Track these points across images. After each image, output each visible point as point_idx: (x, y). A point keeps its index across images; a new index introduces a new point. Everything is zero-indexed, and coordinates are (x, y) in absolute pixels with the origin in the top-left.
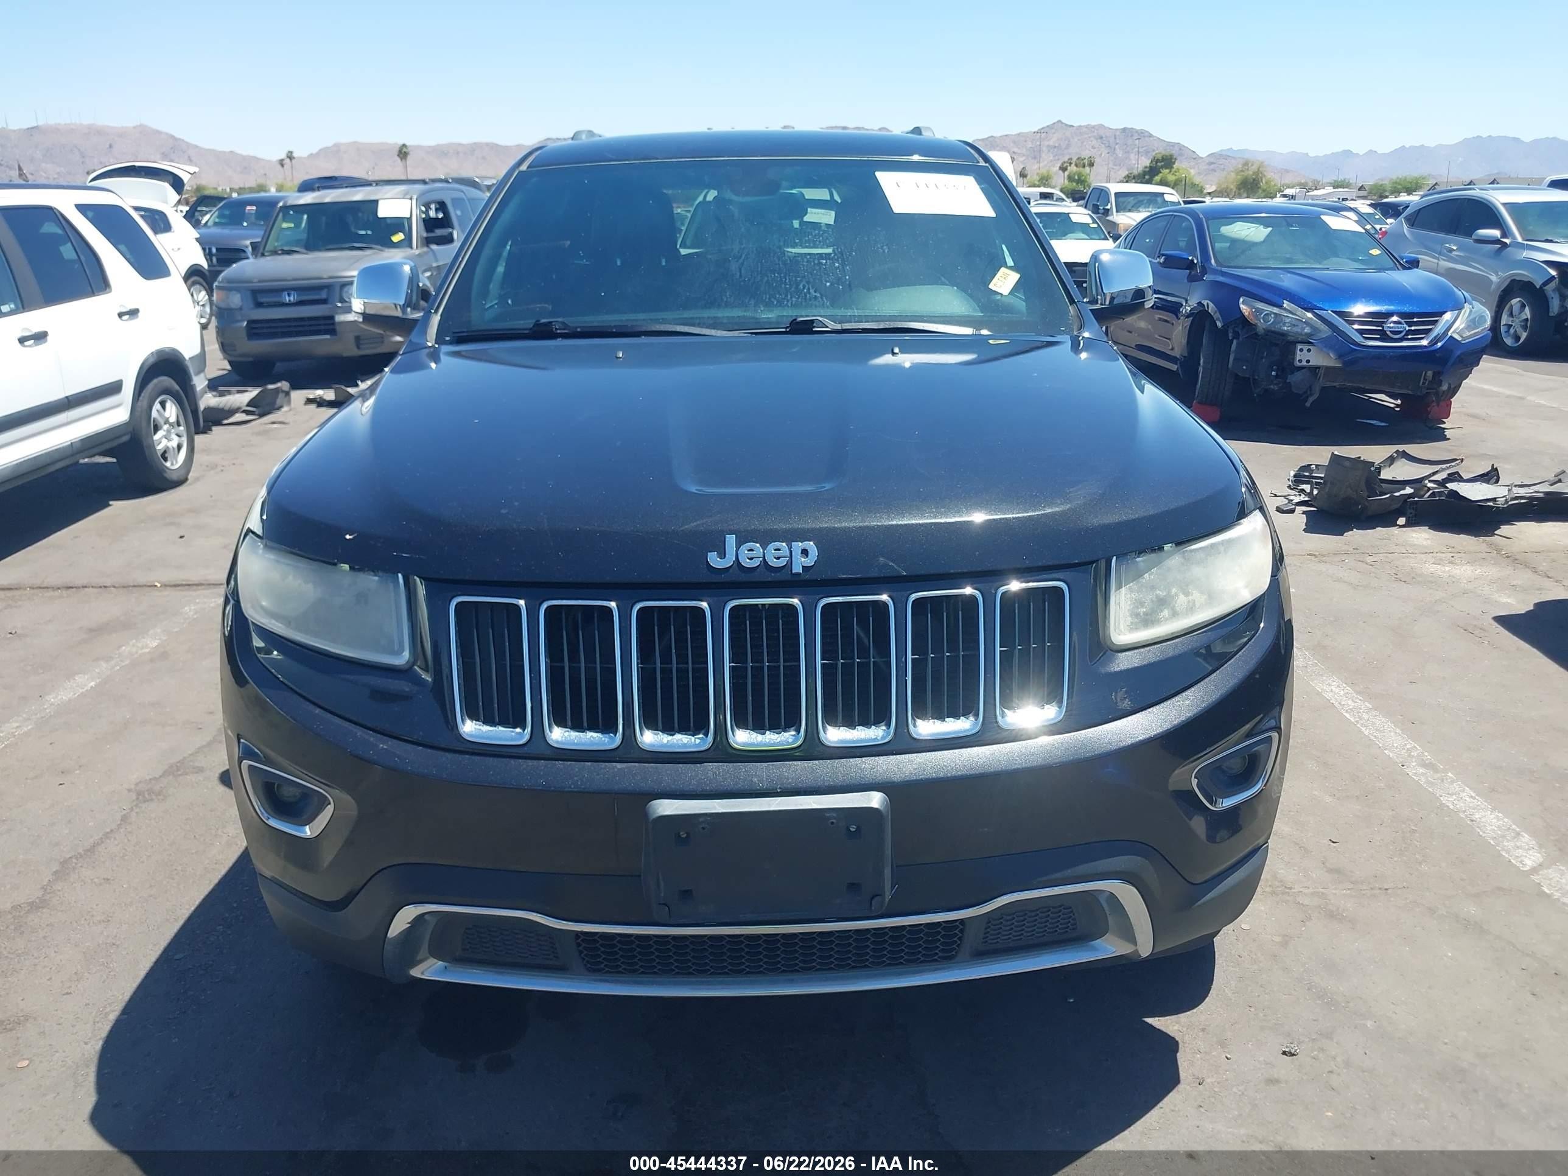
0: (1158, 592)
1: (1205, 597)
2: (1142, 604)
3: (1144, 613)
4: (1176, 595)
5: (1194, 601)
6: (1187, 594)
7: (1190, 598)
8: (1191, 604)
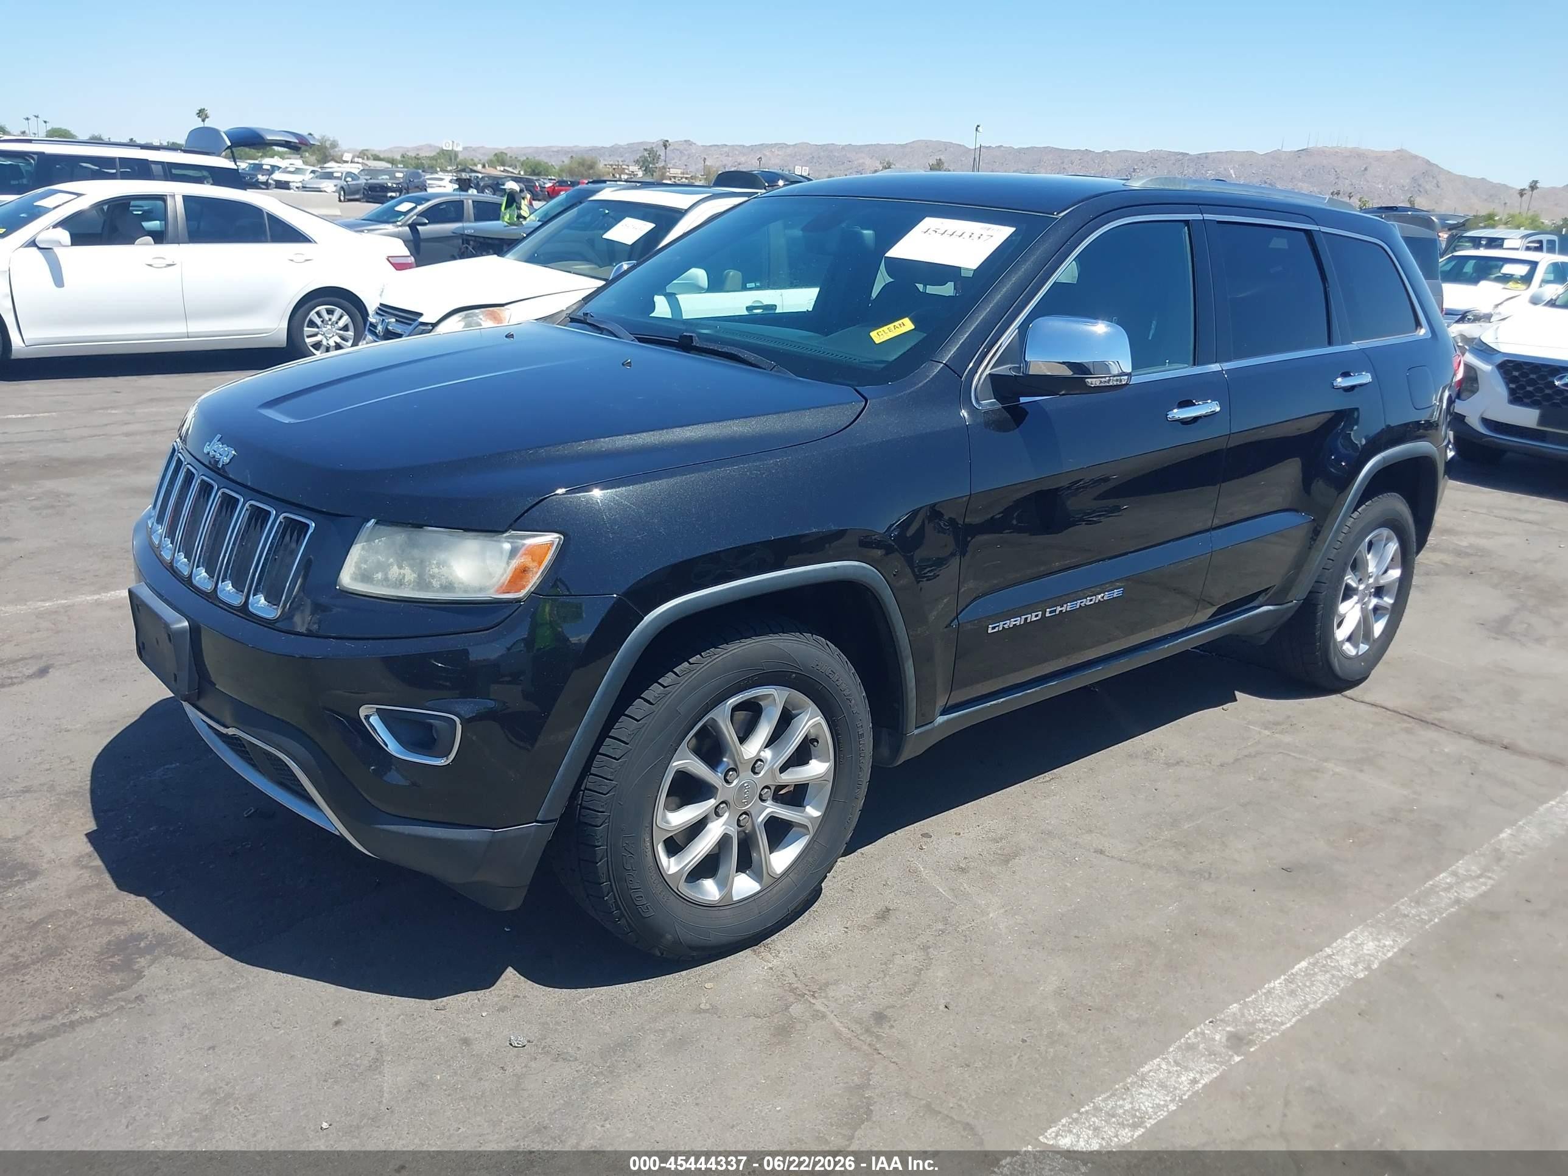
0: (379, 557)
1: (415, 575)
2: (366, 562)
3: (365, 569)
4: (392, 564)
5: (404, 575)
6: (400, 567)
7: (402, 571)
8: (401, 576)
